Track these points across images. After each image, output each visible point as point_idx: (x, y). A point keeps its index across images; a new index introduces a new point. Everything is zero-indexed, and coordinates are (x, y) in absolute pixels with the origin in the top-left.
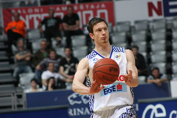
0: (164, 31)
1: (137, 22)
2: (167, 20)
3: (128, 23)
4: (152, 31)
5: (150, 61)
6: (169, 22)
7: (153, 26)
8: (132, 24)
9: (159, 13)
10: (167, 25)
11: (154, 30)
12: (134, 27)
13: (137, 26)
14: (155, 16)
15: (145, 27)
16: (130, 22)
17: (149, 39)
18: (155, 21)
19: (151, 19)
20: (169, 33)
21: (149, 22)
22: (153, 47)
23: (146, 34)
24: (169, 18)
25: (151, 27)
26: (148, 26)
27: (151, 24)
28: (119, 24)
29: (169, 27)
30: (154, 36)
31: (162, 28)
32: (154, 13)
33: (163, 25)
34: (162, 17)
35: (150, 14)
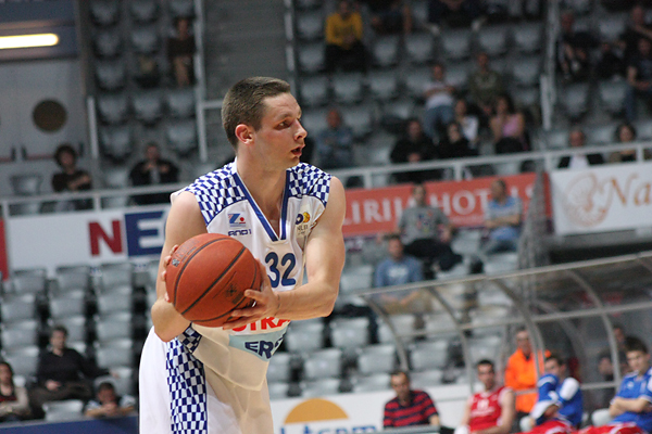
0: (126, 290)
1: (61, 270)
2: (135, 265)
3: (40, 273)
4: (98, 292)
5: (92, 360)
6: (140, 270)
7: (101, 279)
8: (51, 274)
9: (115, 247)
10: (134, 276)
11: (105, 290)
12: (54, 281)
13: (62, 280)
14: (106, 254)
15: (82, 281)
16: (45, 270)
17: (91, 310)
18: (106, 266)
19: (96, 261)
20: (140, 296)
21: (91, 269)
22: (102, 329)
23: (85, 298)
24: (141, 260)
25: (96, 281)
26: (90, 280)
27: (97, 275)
28: (19, 273)
29: (140, 282)
30: (104, 303)
31: (122, 284)
32: (103, 246)
33: (125, 277)
34: (122, 257)
35: (95, 250)
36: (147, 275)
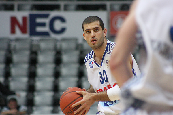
0: (27, 53)
2: (33, 41)
4: (13, 52)
5: (7, 87)
6: (35, 43)
7: (15, 46)
9: (23, 30)
10: (32, 46)
11: (16, 51)
14: (18, 33)
15: (5, 46)
17: (8, 61)
18: (18, 40)
19: (13, 37)
20: (34, 56)
21: (10, 40)
22: (14, 71)
23: (6, 55)
24: (36, 38)
25: (12, 47)
26: (9, 46)
27: (13, 44)
29: (34, 49)
30: (15, 58)
31: (25, 49)
33: (27, 46)
34: (26, 36)
35: (13, 31)
36: (38, 46)
